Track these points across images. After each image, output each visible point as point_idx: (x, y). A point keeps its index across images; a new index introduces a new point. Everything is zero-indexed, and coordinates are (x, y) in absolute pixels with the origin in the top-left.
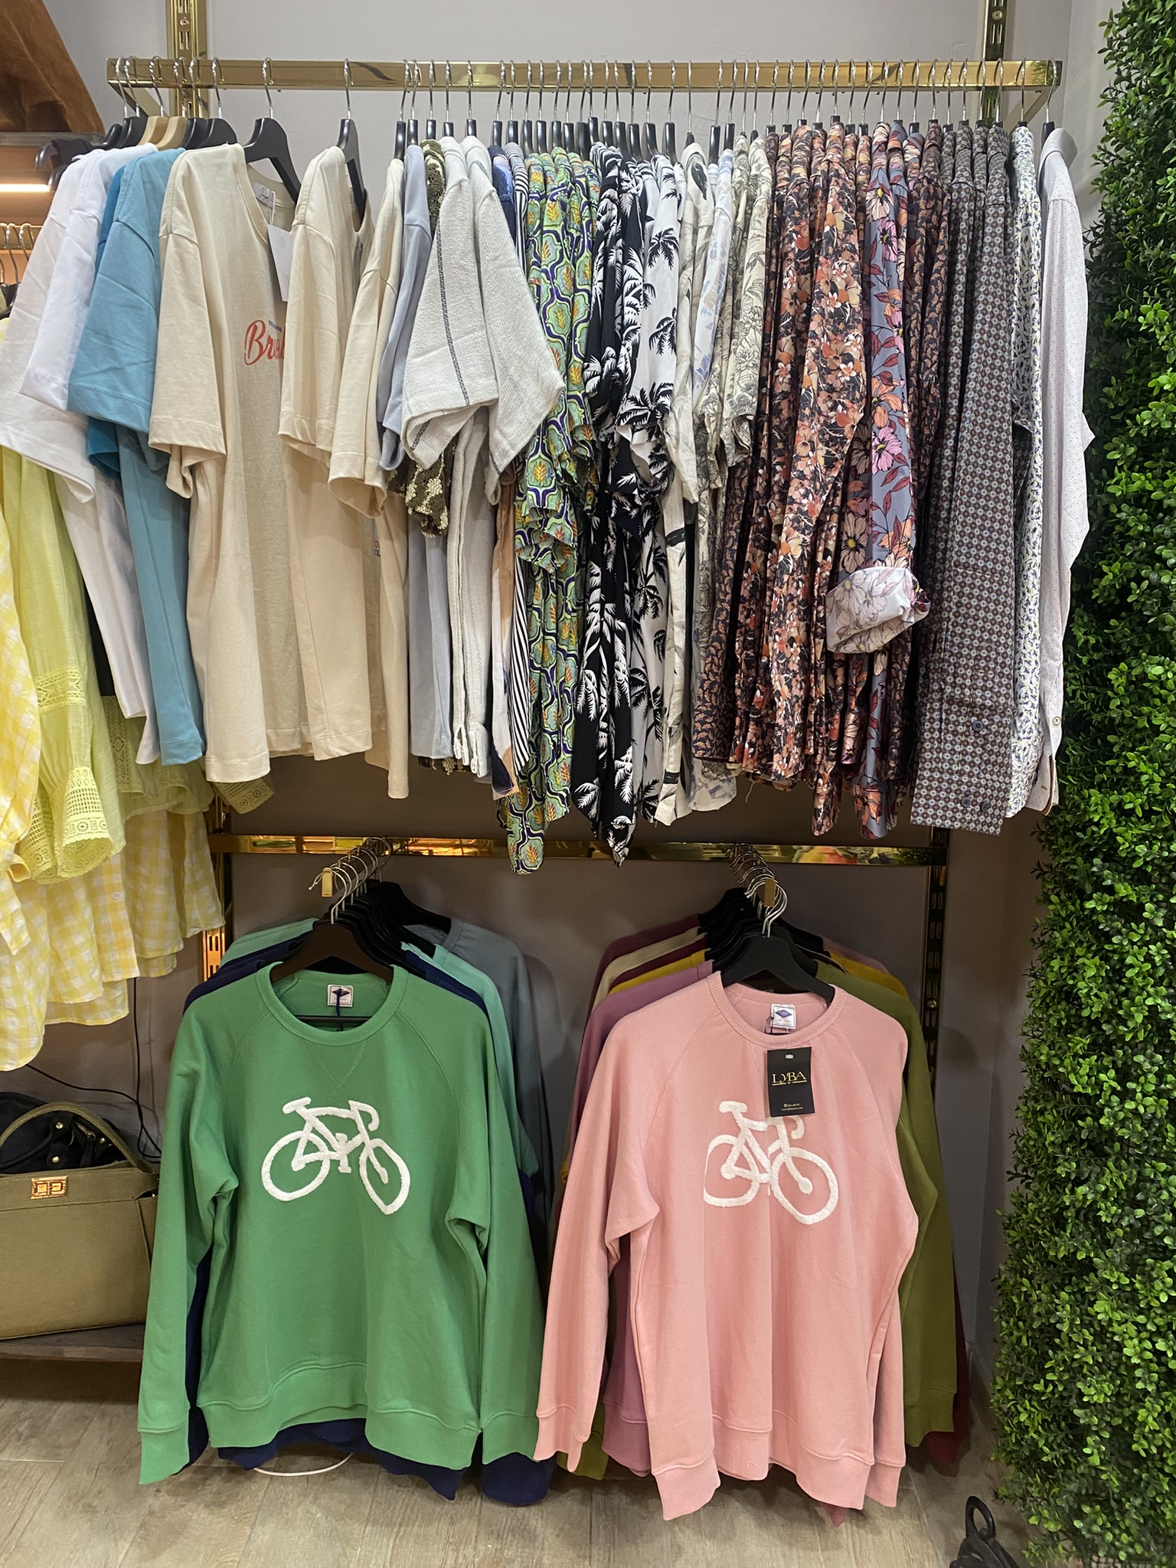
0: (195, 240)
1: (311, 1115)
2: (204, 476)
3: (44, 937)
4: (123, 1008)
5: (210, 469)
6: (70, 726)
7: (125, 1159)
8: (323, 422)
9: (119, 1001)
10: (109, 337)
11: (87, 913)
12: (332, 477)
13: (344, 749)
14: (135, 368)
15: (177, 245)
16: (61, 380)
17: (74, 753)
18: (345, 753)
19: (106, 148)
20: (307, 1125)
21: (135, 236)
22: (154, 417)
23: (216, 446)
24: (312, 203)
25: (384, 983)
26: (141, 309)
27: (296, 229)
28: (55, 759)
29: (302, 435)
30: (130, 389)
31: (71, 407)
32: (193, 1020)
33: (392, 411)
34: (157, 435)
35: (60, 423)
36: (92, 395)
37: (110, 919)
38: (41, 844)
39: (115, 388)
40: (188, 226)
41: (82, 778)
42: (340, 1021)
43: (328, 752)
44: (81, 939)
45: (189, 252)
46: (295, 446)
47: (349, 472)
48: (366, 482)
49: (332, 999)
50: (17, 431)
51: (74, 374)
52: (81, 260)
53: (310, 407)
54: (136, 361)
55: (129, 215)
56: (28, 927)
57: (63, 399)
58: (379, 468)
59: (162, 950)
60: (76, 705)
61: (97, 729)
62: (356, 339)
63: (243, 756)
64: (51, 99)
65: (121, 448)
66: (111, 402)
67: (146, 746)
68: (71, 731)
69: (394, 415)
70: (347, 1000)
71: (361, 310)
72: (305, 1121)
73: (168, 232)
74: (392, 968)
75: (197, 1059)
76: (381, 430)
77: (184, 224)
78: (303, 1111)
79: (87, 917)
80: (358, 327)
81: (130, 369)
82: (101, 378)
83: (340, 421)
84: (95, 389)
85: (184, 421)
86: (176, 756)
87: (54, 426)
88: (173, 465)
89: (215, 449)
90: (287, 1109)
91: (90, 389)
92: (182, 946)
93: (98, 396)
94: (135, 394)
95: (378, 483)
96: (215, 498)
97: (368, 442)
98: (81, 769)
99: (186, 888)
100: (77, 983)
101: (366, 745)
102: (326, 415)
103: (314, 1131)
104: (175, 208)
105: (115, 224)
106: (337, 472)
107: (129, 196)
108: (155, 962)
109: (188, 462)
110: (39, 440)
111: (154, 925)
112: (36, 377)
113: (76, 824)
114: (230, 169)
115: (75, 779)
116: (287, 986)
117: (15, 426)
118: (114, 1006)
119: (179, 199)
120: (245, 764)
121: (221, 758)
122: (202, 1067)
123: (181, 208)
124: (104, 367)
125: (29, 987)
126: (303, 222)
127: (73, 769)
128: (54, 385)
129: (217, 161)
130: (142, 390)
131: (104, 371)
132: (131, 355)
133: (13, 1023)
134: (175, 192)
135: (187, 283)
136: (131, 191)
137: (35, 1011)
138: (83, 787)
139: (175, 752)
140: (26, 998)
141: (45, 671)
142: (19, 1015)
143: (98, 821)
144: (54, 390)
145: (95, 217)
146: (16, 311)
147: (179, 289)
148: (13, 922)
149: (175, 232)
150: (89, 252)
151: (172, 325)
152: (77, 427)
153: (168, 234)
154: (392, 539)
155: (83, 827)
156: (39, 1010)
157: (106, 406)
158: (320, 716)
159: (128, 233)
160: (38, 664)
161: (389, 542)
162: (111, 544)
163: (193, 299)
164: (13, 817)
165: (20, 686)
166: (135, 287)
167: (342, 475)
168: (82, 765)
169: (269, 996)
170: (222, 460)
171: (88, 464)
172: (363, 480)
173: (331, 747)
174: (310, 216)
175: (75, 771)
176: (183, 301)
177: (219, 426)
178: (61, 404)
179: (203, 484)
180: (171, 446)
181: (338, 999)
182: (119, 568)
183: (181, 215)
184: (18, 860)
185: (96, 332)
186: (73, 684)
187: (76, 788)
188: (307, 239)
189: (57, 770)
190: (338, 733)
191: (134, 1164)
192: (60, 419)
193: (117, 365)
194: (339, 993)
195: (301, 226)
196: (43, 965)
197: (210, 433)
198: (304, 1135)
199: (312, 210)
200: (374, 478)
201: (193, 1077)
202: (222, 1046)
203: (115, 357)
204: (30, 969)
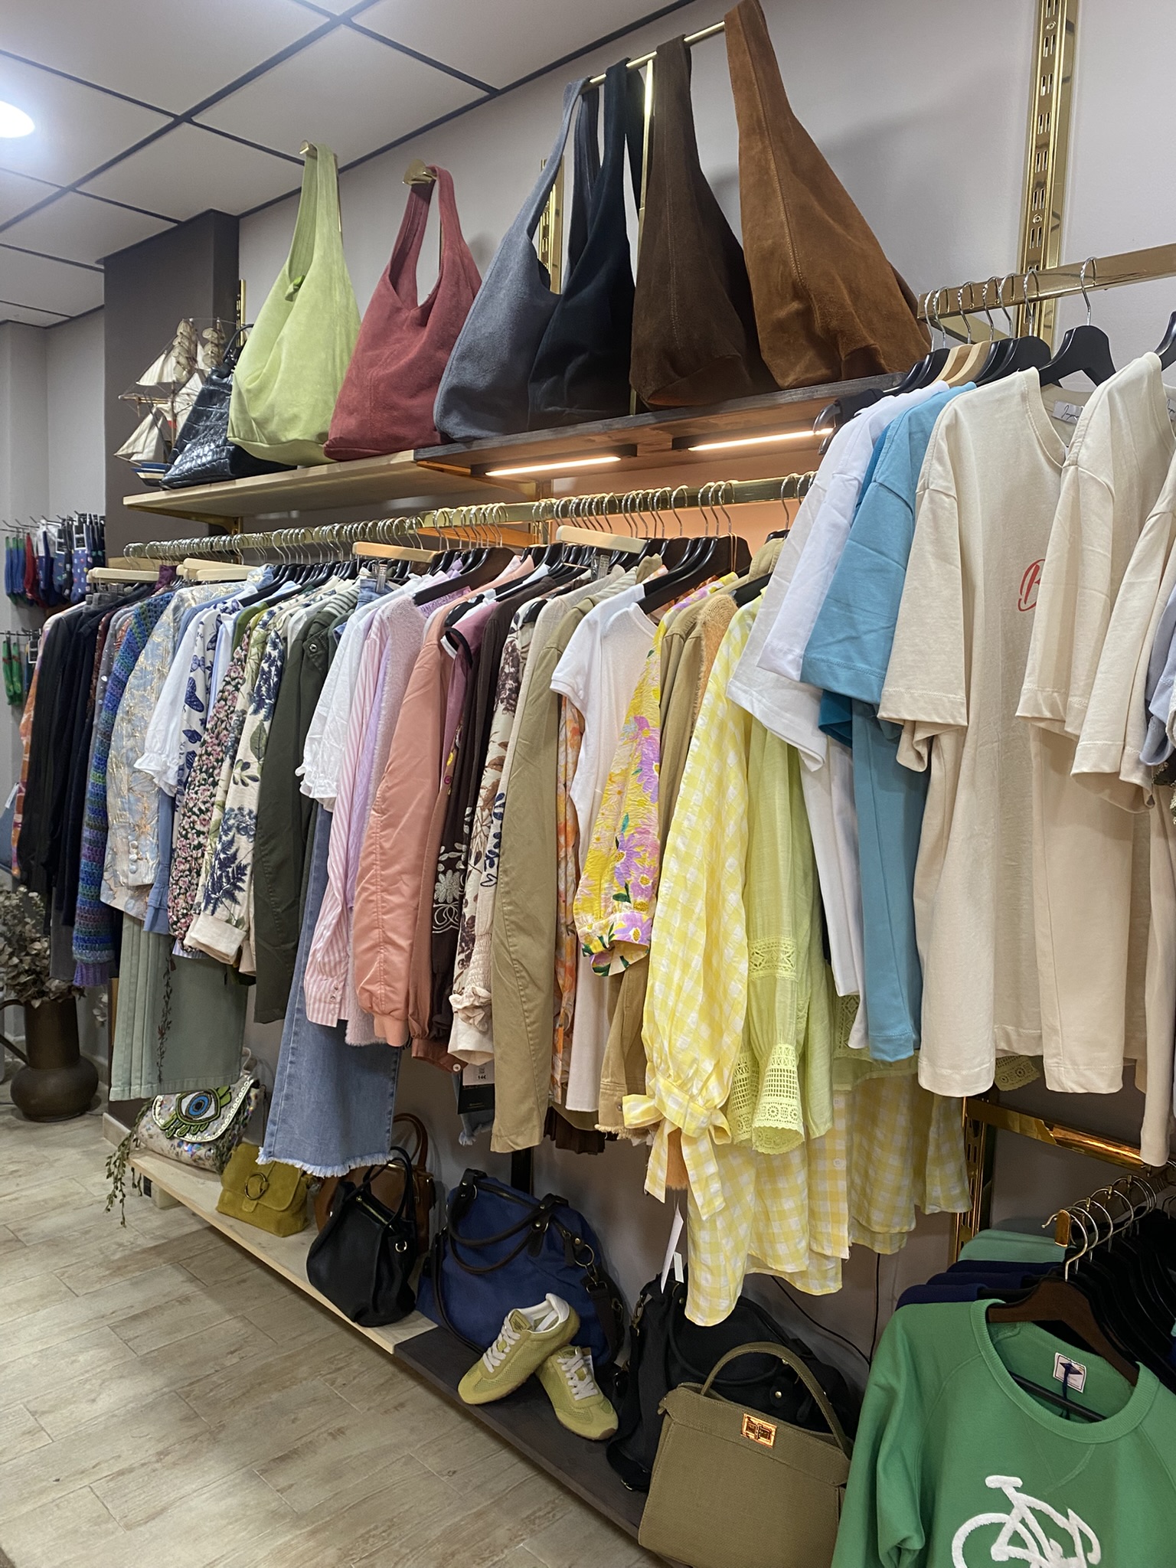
0: (953, 493)
1: (1022, 1502)
2: (939, 748)
3: (749, 1197)
4: (836, 1281)
5: (946, 742)
6: (777, 1000)
7: (831, 1432)
8: (1074, 700)
9: (832, 1273)
10: (848, 605)
11: (800, 1178)
12: (1074, 771)
13: (1082, 1087)
14: (872, 636)
15: (932, 501)
16: (798, 651)
17: (779, 1027)
18: (1081, 1091)
19: (895, 394)
20: (1014, 1511)
21: (891, 496)
22: (885, 689)
23: (953, 717)
24: (1088, 440)
25: (1127, 1383)
26: (889, 572)
27: (1067, 471)
28: (765, 1027)
29: (1052, 712)
30: (865, 660)
31: (803, 679)
32: (899, 1327)
33: (1162, 691)
34: (885, 709)
35: (796, 692)
36: (824, 667)
37: (827, 1186)
38: (744, 1110)
39: (849, 658)
40: (946, 479)
41: (783, 1056)
42: (1064, 1403)
43: (1060, 1083)
44: (790, 1205)
45: (944, 508)
46: (1042, 725)
47: (1095, 766)
48: (1121, 778)
49: (1059, 1373)
50: (760, 697)
51: (809, 647)
52: (835, 526)
53: (1063, 678)
54: (876, 627)
55: (887, 473)
56: (722, 1192)
57: (798, 670)
58: (1139, 762)
59: (888, 1226)
60: (784, 979)
61: (814, 997)
62: (1126, 600)
63: (954, 1067)
64: (864, 345)
65: (854, 717)
66: (843, 674)
67: (857, 1030)
68: (777, 1005)
69: (1163, 699)
70: (1077, 1382)
71: (1137, 565)
72: (1013, 1506)
73: (925, 488)
74: (1138, 1368)
75: (898, 1375)
76: (1148, 716)
77: (941, 477)
78: (1010, 1492)
79: (799, 1182)
80: (1131, 585)
81: (867, 638)
82: (835, 648)
83: (1093, 703)
84: (828, 661)
85: (917, 693)
86: (883, 1051)
87: (790, 695)
88: (905, 737)
89: (951, 722)
90: (992, 1481)
91: (823, 660)
92: (913, 1226)
93: (830, 667)
94: (870, 665)
95: (1137, 778)
96: (950, 774)
97: (1129, 728)
98: (784, 1046)
99: (928, 1161)
100: (782, 1249)
101: (1110, 1086)
102: (1078, 693)
103: (1023, 1522)
104: (934, 461)
105: (872, 484)
106: (1082, 765)
107: (891, 453)
108: (880, 1236)
109: (920, 735)
110: (776, 708)
111: (883, 1197)
112: (773, 651)
113: (768, 1107)
114: (1018, 398)
115: (776, 1056)
116: (1006, 1333)
117: (760, 692)
118: (825, 1278)
119: (940, 451)
120: (957, 1077)
121: (932, 1063)
122: (901, 1387)
123: (940, 460)
124: (841, 636)
125: (727, 1245)
126: (1075, 463)
127: (776, 1044)
128: (790, 657)
129: (997, 396)
130: (877, 658)
131: (840, 641)
132: (869, 623)
133: (707, 1280)
134: (937, 445)
135: (939, 541)
136: (893, 447)
137: (729, 1273)
138: (782, 1066)
139: (881, 1046)
140: (722, 1257)
141: (764, 935)
142: (712, 1273)
143: (790, 1109)
144: (790, 662)
145: (856, 479)
146: (774, 579)
147: (929, 548)
148: (707, 1185)
149: (931, 487)
150: (844, 516)
151: (916, 588)
152: (813, 695)
153: (925, 490)
154: (1166, 837)
155: (773, 1112)
156: (734, 1272)
157: (836, 679)
158: (1054, 1038)
159: (884, 493)
160: (759, 927)
161: (1162, 840)
162: (840, 812)
163: (943, 557)
164: (713, 1082)
165: (732, 952)
166: (884, 549)
167: (1085, 770)
168: (785, 1043)
169: (982, 1336)
170: (962, 731)
171: (820, 733)
172: (1118, 774)
173: (1064, 1080)
174: (1084, 455)
175: (777, 1047)
176: (932, 563)
177: (962, 694)
178: (795, 674)
179: (939, 758)
180: (904, 721)
181: (1066, 1375)
182: (847, 838)
183: (940, 468)
184: (722, 1121)
185: (837, 601)
186: (782, 956)
187: (776, 1066)
188: (1076, 482)
189: (765, 1039)
190: (1074, 1063)
191: (841, 1445)
192: (796, 688)
193: (854, 634)
194: (1068, 1369)
195: (1072, 467)
196: (745, 1225)
197: (948, 705)
198: (1011, 1522)
199: (1087, 448)
200: (1133, 771)
201: (890, 1393)
202: (928, 1373)
203: (853, 625)
204: (730, 1228)
